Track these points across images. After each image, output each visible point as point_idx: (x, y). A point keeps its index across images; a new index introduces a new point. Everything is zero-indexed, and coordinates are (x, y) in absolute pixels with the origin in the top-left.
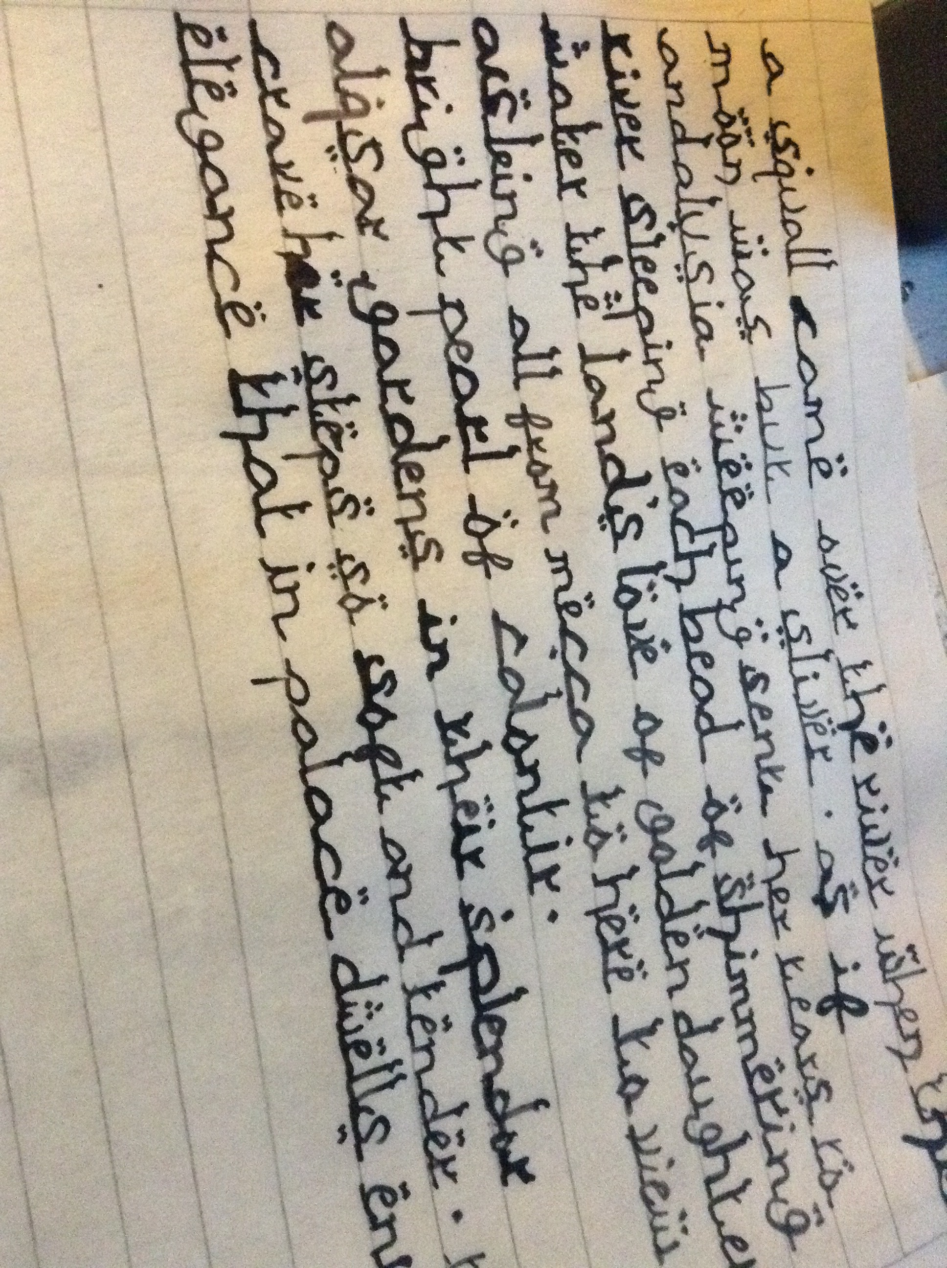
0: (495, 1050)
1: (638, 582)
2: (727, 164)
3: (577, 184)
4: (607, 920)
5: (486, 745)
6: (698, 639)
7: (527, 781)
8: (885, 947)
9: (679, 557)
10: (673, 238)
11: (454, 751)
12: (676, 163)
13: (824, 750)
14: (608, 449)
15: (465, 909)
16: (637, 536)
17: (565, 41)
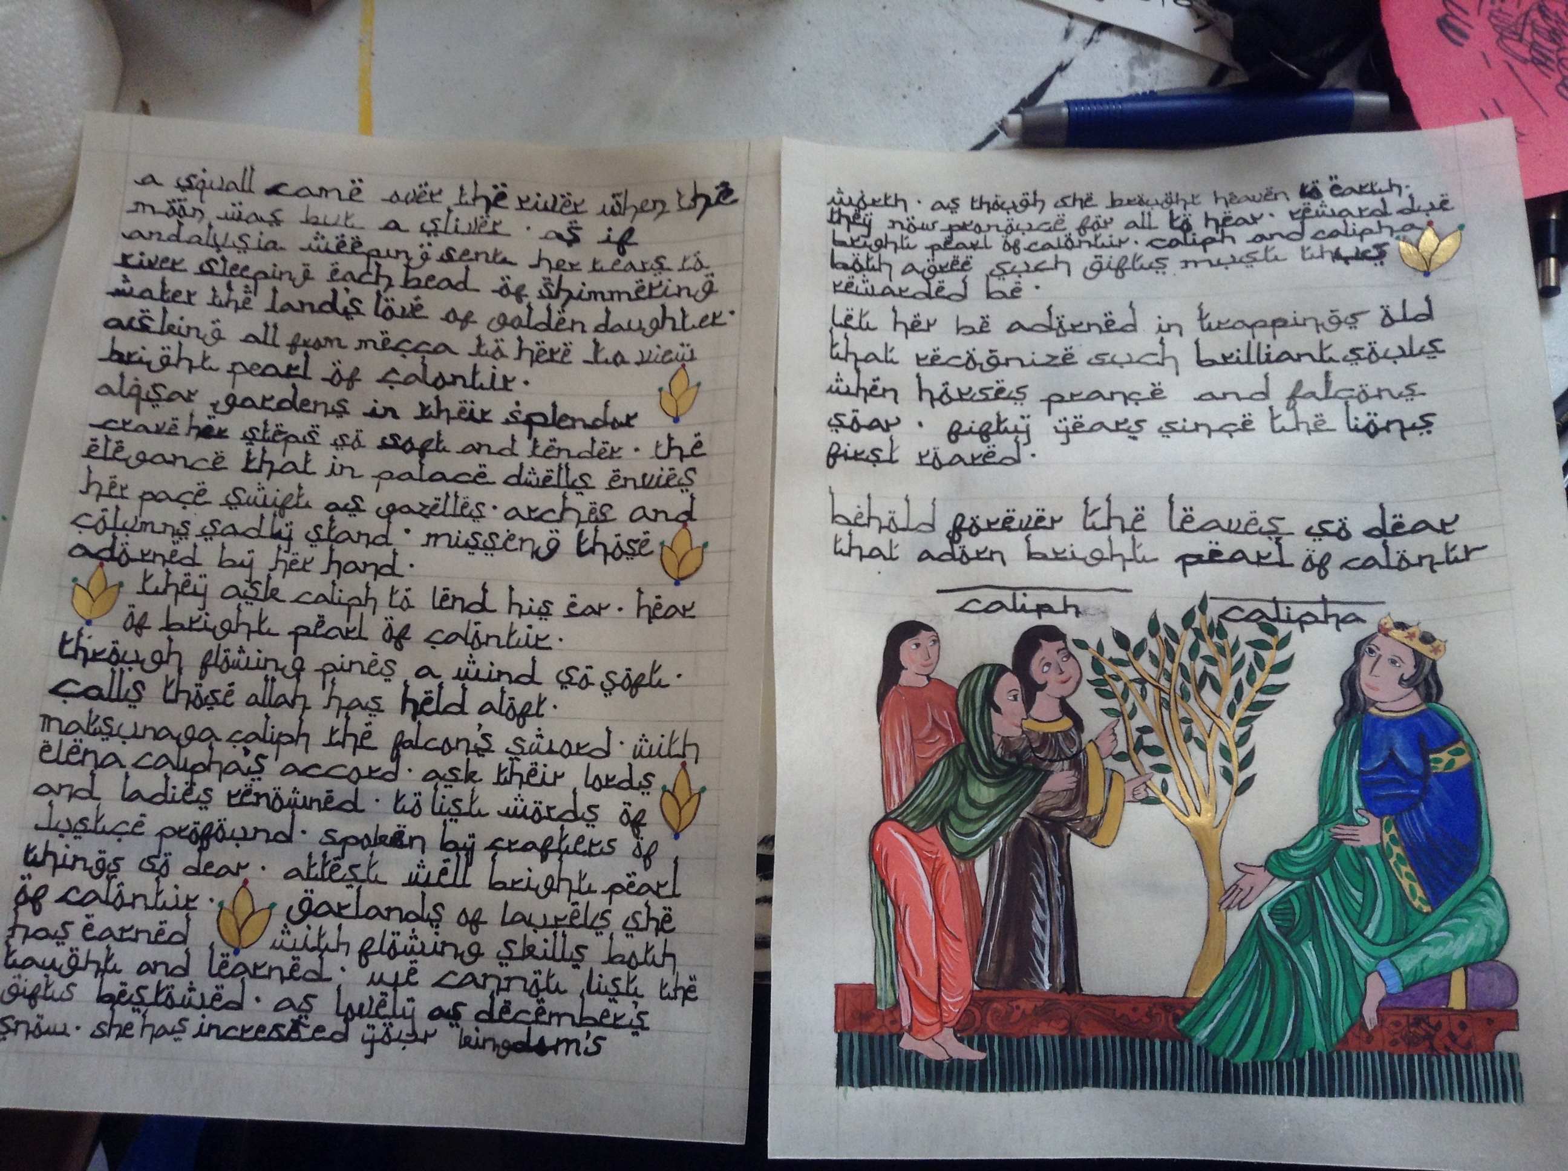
0: (574, 420)
1: (383, 306)
2: (193, 216)
3: (189, 294)
4: (538, 356)
5: (437, 398)
6: (419, 280)
7: (460, 382)
8: (608, 210)
9: (377, 283)
10: (225, 252)
11: (435, 414)
12: (189, 242)
13: (495, 224)
14: (316, 307)
15: (507, 422)
16: (360, 302)
17: (121, 286)
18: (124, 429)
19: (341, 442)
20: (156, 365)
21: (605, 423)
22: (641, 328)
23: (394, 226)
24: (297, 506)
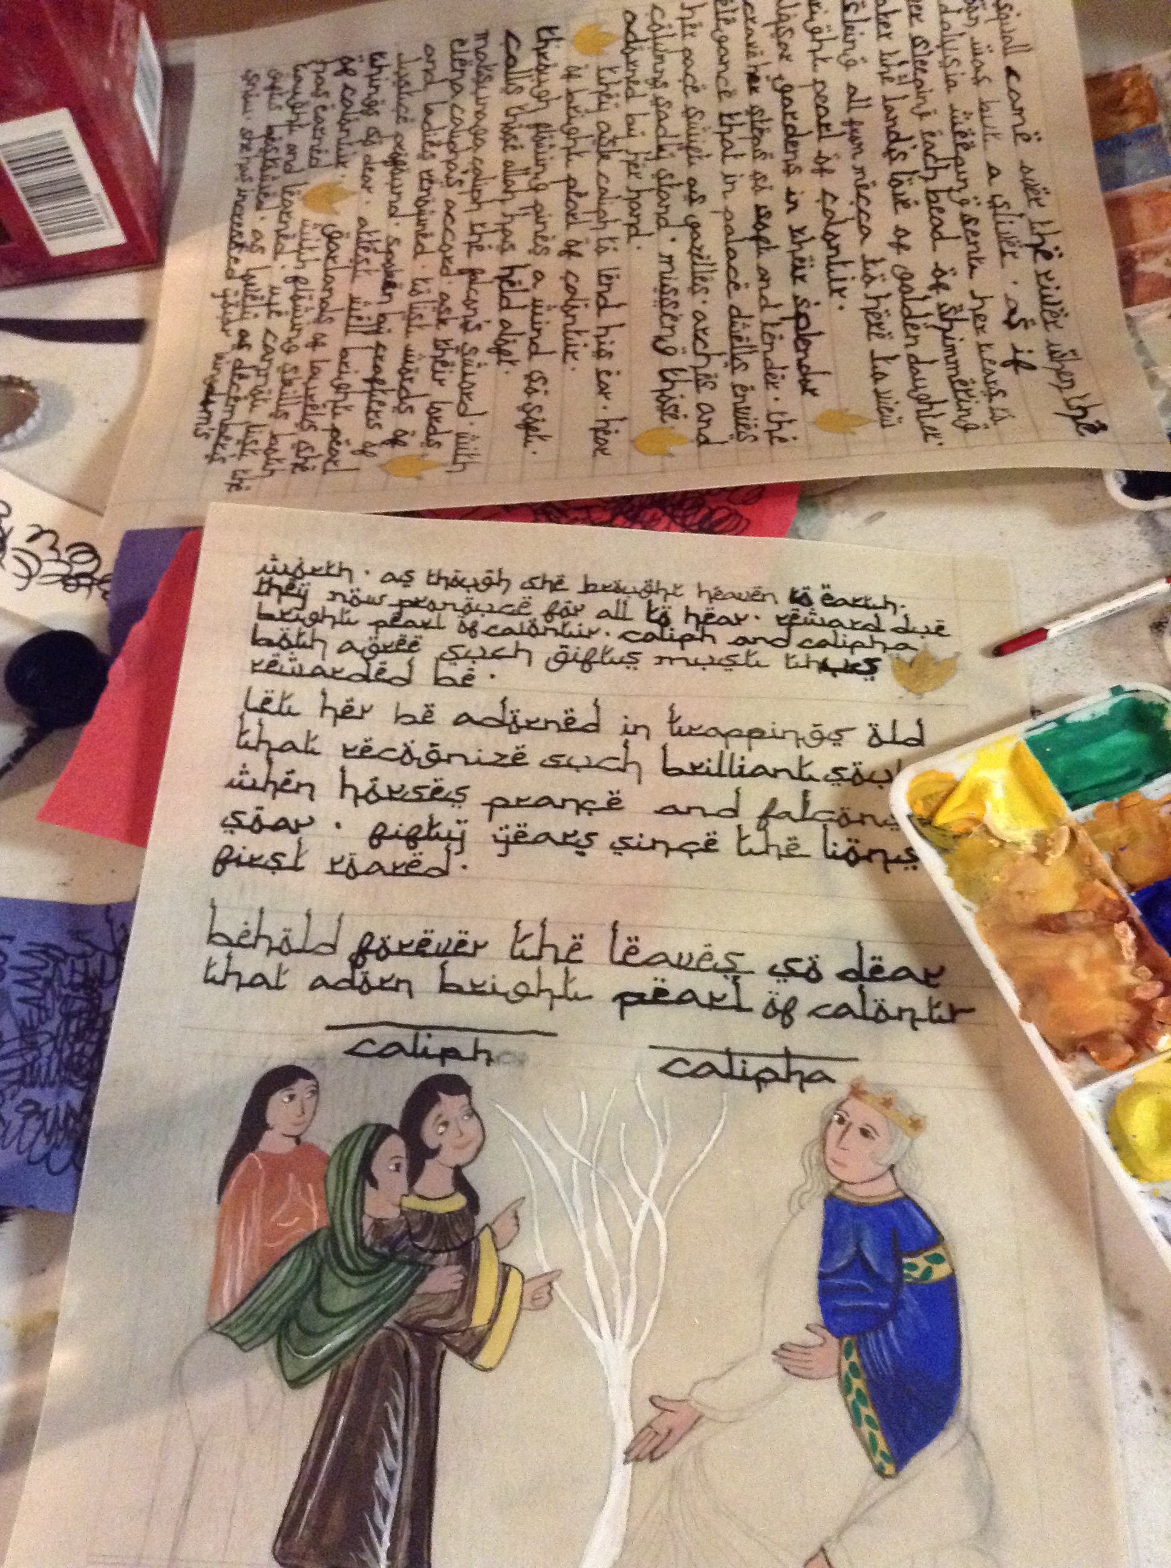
0: (806, 350)
1: (904, 178)
2: (971, 19)
3: (888, 35)
4: (873, 313)
6: (937, 201)
7: (833, 253)
8: (1055, 348)
9: (927, 168)
10: (938, 52)
11: (797, 240)
12: (942, 22)
13: (1013, 254)
14: (892, 129)
15: (796, 298)
16: (904, 160)
18: (747, 19)
19: (757, 177)
20: (810, 25)
21: (804, 375)
22: (916, 388)
23: (993, 172)
24: (690, 157)
